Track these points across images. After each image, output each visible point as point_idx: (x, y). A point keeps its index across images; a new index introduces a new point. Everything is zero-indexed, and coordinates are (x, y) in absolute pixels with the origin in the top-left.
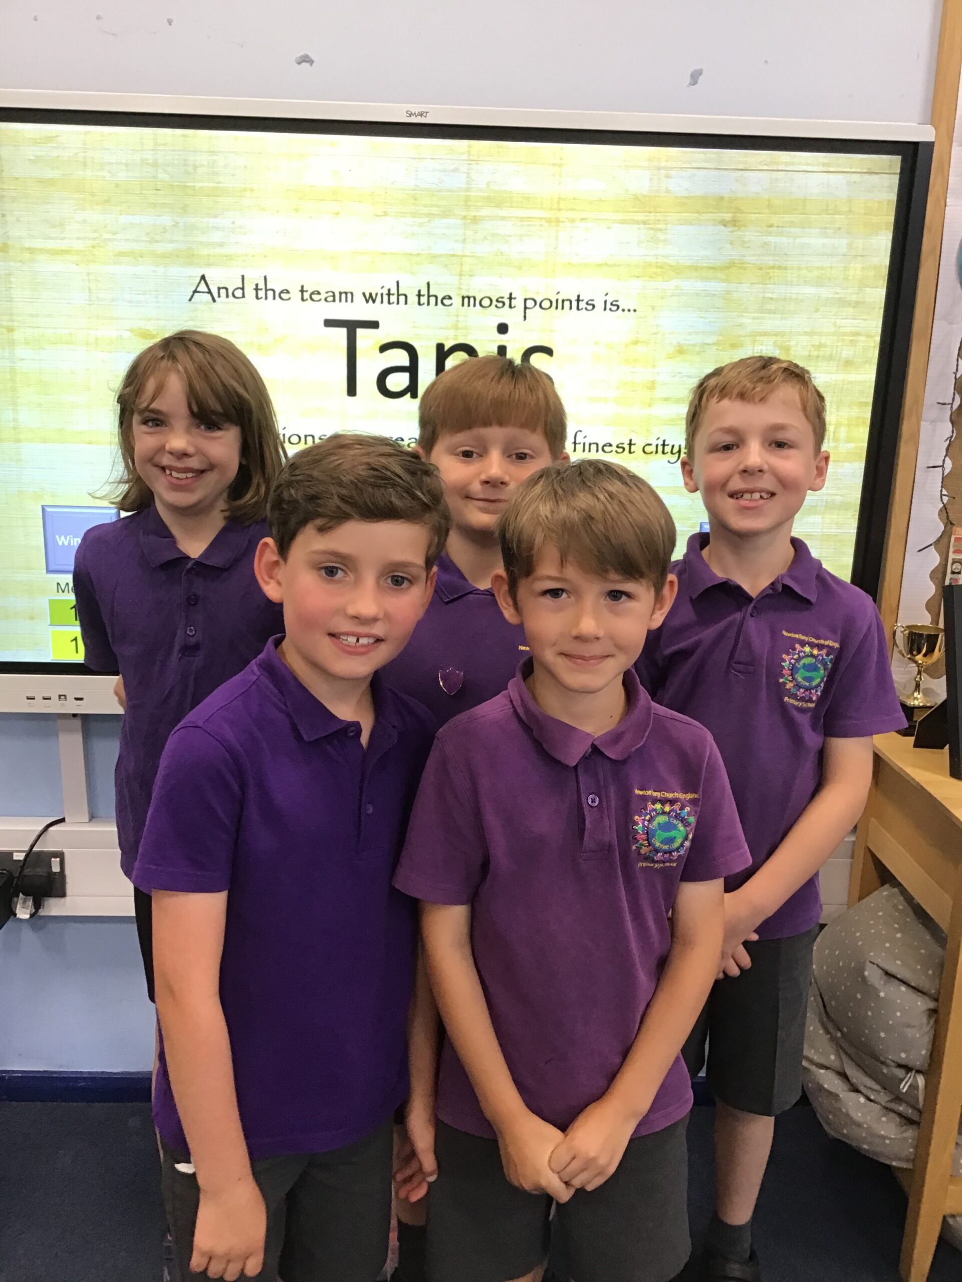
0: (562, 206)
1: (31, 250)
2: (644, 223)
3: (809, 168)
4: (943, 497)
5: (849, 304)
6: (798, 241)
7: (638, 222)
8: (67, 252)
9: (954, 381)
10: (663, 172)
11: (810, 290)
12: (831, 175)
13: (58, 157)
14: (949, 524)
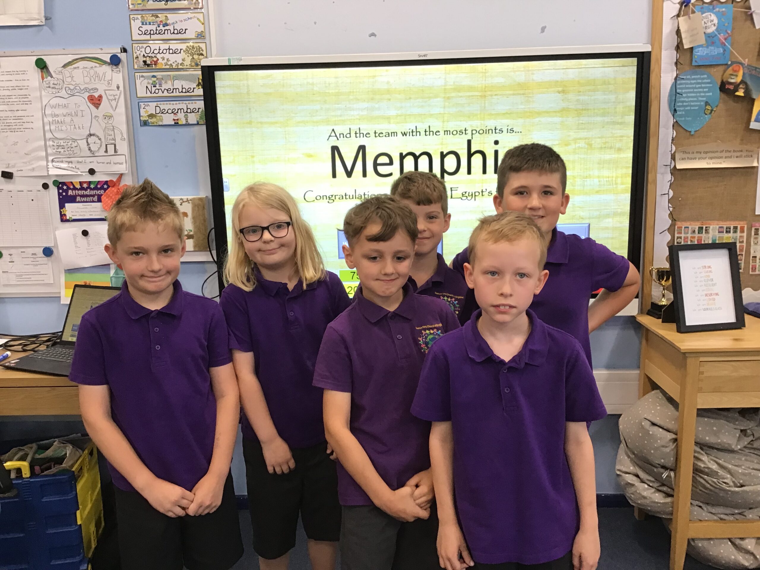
0: (486, 90)
1: (261, 123)
2: (523, 94)
3: (596, 66)
4: (670, 208)
5: (618, 123)
6: (592, 98)
7: (520, 94)
8: (276, 123)
9: (670, 155)
10: (530, 72)
11: (599, 119)
12: (606, 69)
13: (272, 83)
14: (674, 220)
